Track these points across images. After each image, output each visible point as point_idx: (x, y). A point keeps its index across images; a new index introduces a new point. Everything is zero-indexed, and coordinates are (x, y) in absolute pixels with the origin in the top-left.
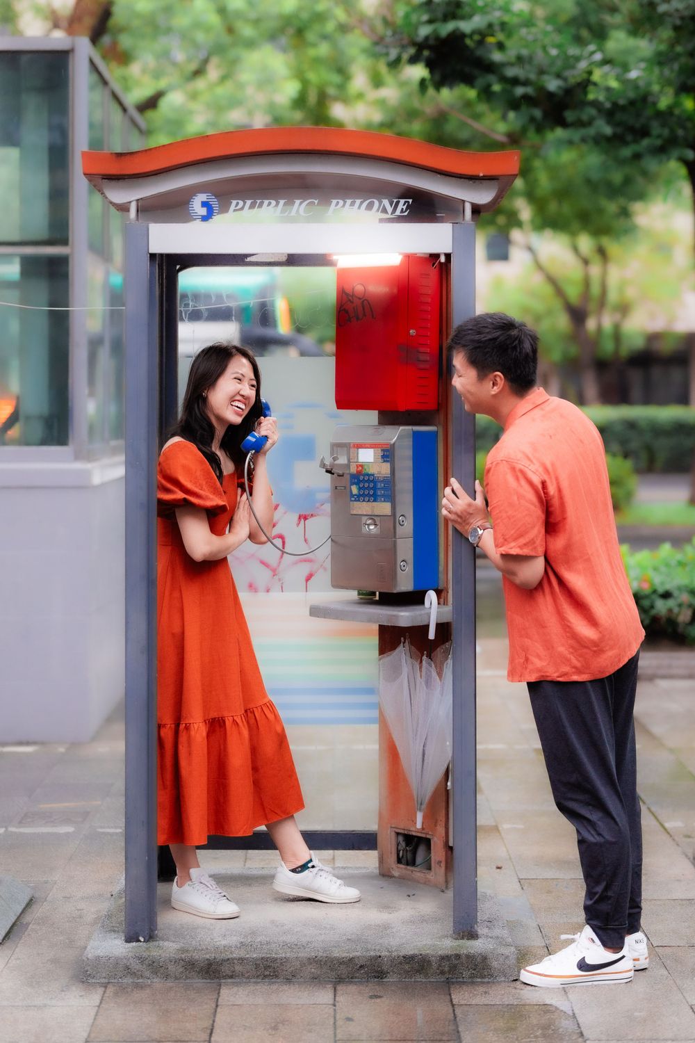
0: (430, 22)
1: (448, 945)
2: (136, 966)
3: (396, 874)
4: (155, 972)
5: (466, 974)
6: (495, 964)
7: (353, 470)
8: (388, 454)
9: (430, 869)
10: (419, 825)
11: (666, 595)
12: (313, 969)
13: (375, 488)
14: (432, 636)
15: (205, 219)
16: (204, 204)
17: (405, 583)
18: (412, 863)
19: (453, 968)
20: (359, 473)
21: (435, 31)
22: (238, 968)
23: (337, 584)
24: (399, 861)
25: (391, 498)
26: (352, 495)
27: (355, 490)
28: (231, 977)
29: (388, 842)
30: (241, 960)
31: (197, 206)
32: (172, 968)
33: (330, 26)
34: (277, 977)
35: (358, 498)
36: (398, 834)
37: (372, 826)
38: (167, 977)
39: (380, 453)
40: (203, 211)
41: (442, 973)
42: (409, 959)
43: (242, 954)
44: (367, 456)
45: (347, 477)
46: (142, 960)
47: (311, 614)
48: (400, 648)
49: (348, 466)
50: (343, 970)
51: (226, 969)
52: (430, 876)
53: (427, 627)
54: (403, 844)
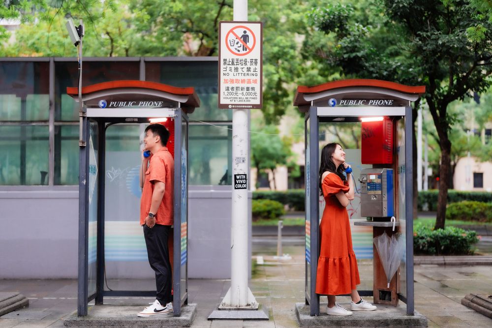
0: (347, 53)
1: (406, 317)
2: (316, 322)
3: (379, 303)
4: (322, 324)
5: (413, 325)
6: (421, 322)
7: (368, 181)
8: (380, 176)
9: (391, 300)
10: (388, 287)
11: (422, 238)
12: (368, 323)
13: (375, 187)
14: (393, 230)
15: (333, 106)
16: (333, 101)
17: (385, 215)
18: (384, 299)
19: (409, 323)
20: (370, 182)
21: (349, 56)
22: (346, 323)
23: (363, 215)
24: (380, 299)
25: (381, 189)
26: (368, 189)
27: (369, 187)
28: (344, 325)
29: (377, 293)
30: (347, 320)
31: (331, 102)
32: (327, 323)
33: (289, 57)
34: (357, 325)
35: (370, 190)
36: (380, 291)
37: (371, 289)
38: (325, 325)
39: (377, 176)
40: (333, 104)
41: (406, 324)
42: (396, 320)
43: (347, 319)
44: (373, 177)
45: (366, 184)
46: (318, 320)
47: (355, 224)
48: (384, 234)
49: (367, 180)
50: (377, 323)
51: (342, 323)
52: (391, 303)
53: (392, 227)
54: (381, 294)
